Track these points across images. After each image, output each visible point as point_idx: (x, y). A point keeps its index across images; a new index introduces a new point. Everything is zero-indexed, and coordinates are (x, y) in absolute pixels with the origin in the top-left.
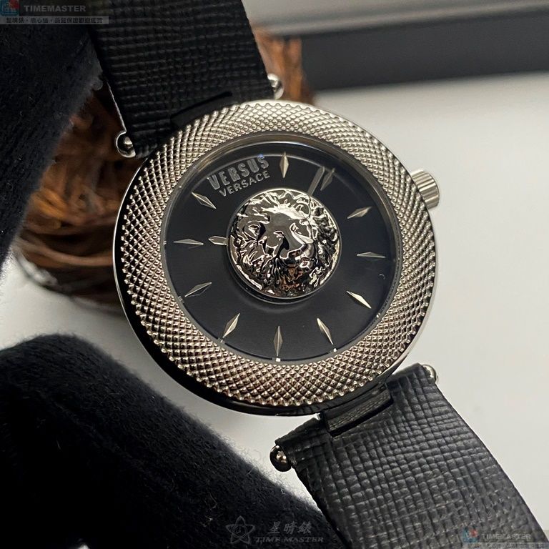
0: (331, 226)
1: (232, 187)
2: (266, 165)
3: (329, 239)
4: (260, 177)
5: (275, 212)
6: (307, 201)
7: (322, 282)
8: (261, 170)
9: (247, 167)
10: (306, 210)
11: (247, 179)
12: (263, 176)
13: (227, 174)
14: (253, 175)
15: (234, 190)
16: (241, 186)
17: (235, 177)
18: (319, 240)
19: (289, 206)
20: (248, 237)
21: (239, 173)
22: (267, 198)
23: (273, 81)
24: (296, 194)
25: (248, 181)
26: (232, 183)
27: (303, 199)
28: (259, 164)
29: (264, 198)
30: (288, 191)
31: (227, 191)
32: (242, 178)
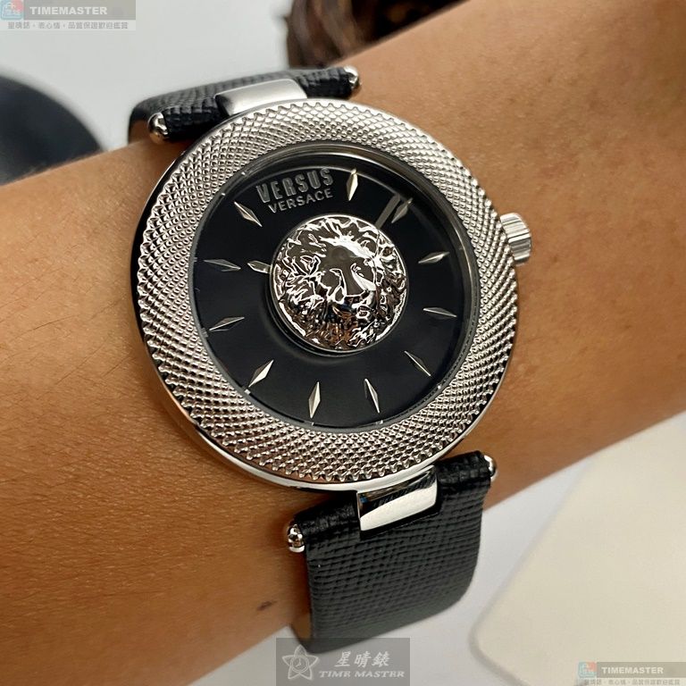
0: (399, 271)
1: (285, 203)
2: (329, 181)
3: (394, 287)
4: (320, 196)
5: (335, 245)
6: (375, 236)
7: (378, 337)
8: (323, 187)
9: (306, 180)
10: (372, 247)
11: (304, 196)
12: (324, 194)
13: (280, 186)
14: (311, 191)
15: (286, 206)
16: (296, 203)
17: (290, 191)
18: (383, 286)
19: (353, 240)
20: (298, 270)
21: (296, 186)
22: (327, 225)
23: (352, 76)
24: (363, 225)
25: (305, 199)
26: (286, 198)
27: (371, 233)
28: (321, 179)
29: (324, 224)
30: (354, 220)
31: (278, 206)
32: (299, 193)
